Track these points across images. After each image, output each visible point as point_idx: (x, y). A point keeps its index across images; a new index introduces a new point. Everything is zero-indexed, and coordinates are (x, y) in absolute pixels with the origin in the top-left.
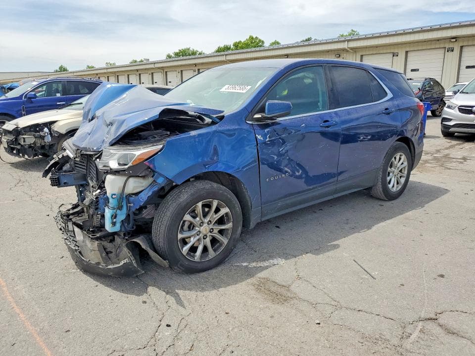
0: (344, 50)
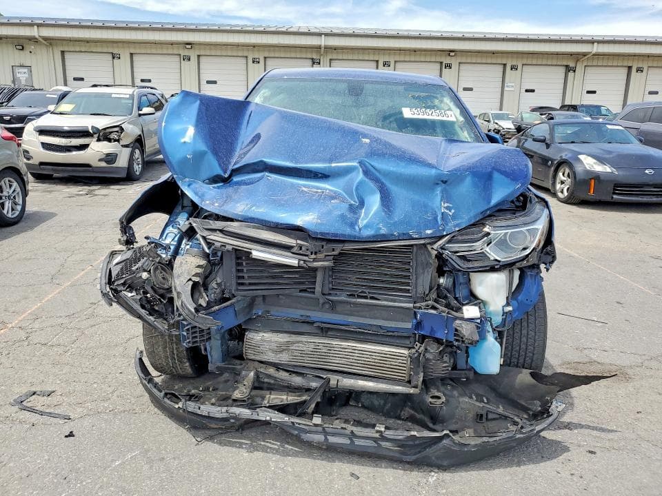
0: (32, 40)
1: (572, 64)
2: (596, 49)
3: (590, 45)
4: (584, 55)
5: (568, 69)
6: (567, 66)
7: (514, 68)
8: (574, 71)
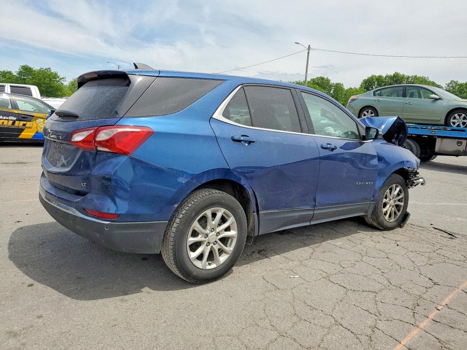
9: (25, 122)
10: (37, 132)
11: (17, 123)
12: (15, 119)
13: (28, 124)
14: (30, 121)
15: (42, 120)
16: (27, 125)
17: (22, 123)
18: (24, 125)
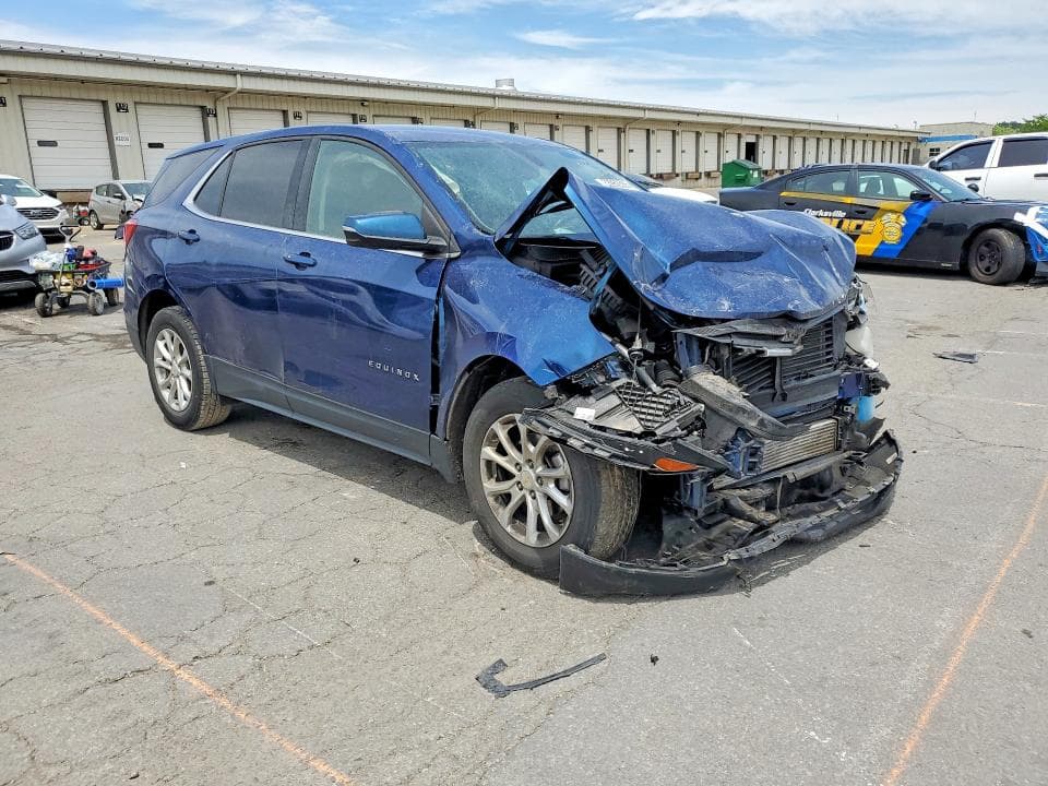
1: (210, 106)
2: (241, 84)
3: (231, 78)
4: (225, 91)
5: (205, 113)
6: (203, 108)
7: (121, 108)
8: (215, 115)
9: (860, 222)
10: (882, 243)
11: (846, 222)
12: (842, 214)
13: (867, 225)
14: (870, 220)
15: (894, 216)
16: (863, 228)
17: (855, 222)
18: (859, 227)
